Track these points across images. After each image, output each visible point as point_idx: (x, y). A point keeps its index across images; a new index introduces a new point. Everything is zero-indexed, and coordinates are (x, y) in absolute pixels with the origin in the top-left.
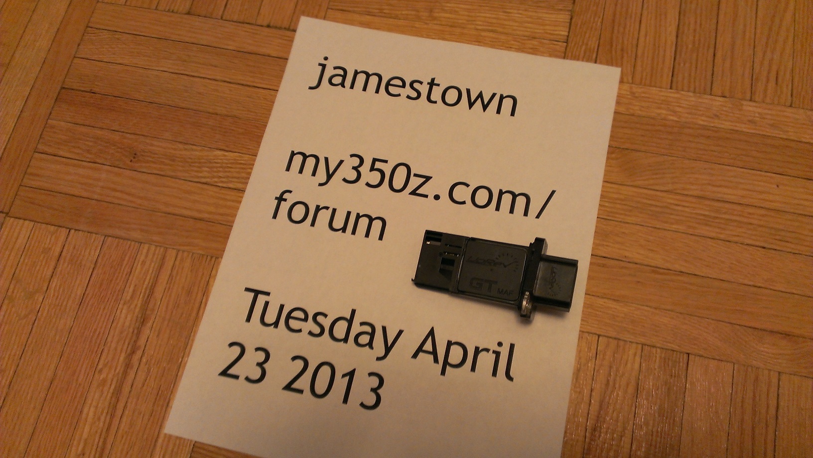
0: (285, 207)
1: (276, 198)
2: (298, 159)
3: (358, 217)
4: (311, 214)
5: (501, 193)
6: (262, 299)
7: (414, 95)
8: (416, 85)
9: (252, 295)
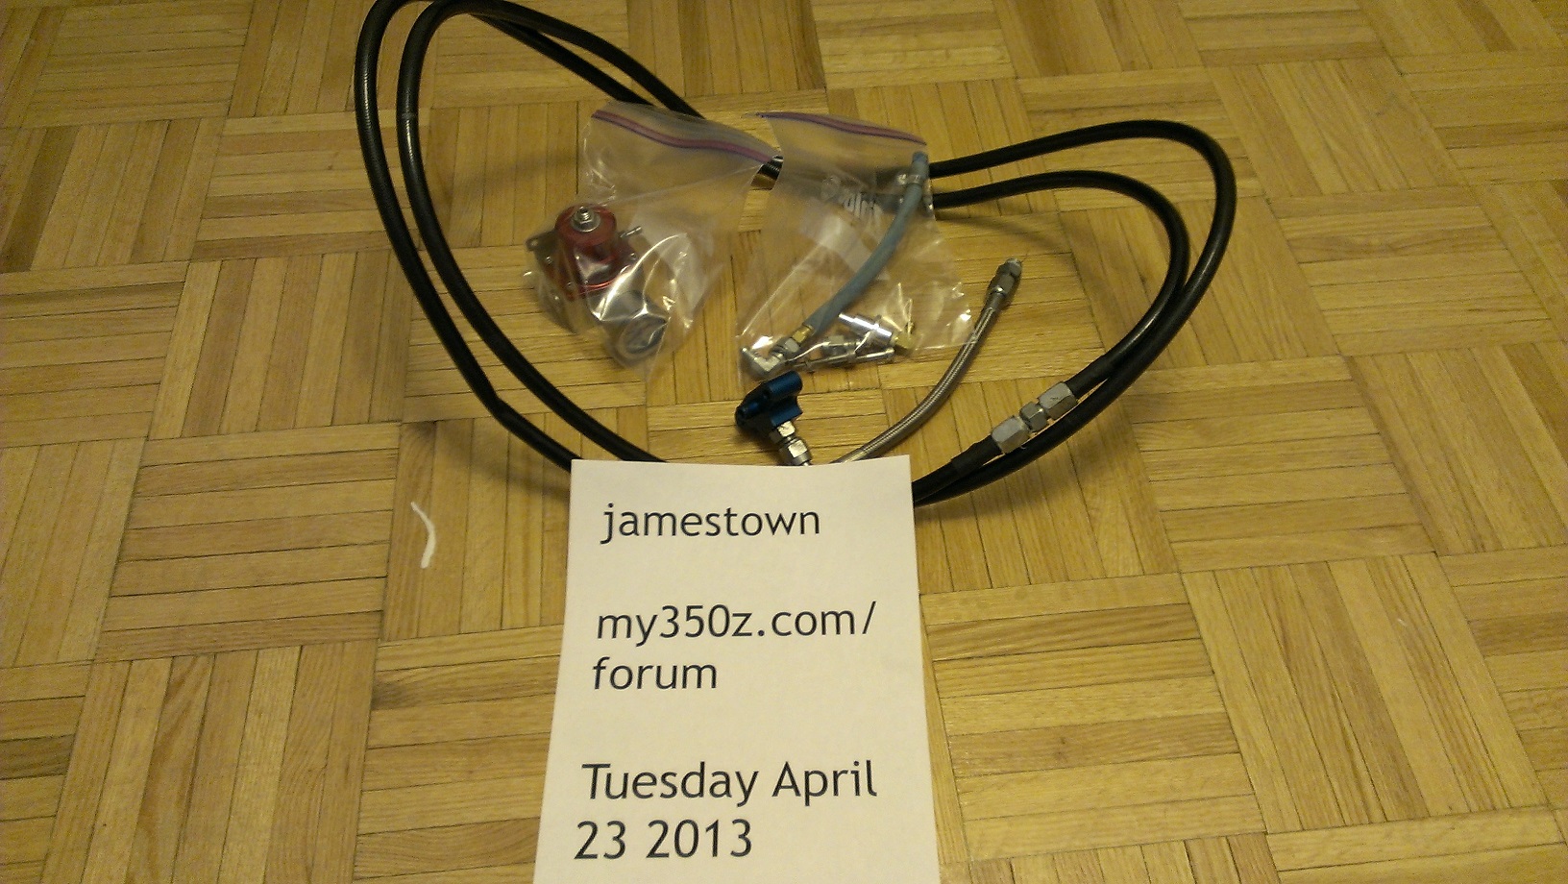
0: (605, 675)
1: (594, 668)
2: (608, 624)
3: (686, 669)
4: (635, 677)
5: (824, 616)
6: (602, 773)
7: (713, 530)
8: (713, 519)
9: (591, 770)
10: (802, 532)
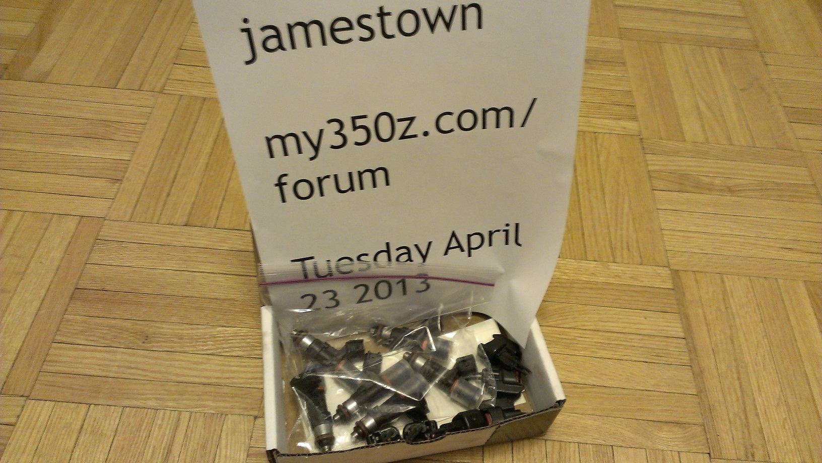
0: (288, 190)
1: (276, 185)
2: (276, 144)
3: (360, 174)
4: (317, 186)
5: (484, 112)
7: (366, 34)
8: (365, 22)
10: (464, 28)
